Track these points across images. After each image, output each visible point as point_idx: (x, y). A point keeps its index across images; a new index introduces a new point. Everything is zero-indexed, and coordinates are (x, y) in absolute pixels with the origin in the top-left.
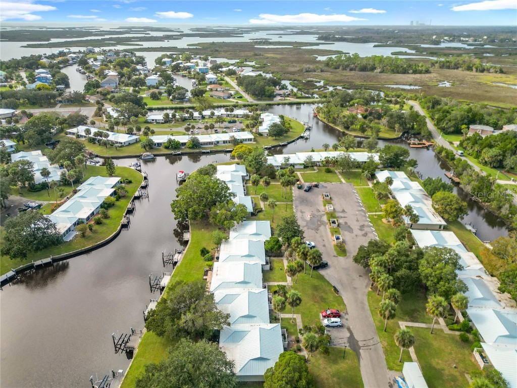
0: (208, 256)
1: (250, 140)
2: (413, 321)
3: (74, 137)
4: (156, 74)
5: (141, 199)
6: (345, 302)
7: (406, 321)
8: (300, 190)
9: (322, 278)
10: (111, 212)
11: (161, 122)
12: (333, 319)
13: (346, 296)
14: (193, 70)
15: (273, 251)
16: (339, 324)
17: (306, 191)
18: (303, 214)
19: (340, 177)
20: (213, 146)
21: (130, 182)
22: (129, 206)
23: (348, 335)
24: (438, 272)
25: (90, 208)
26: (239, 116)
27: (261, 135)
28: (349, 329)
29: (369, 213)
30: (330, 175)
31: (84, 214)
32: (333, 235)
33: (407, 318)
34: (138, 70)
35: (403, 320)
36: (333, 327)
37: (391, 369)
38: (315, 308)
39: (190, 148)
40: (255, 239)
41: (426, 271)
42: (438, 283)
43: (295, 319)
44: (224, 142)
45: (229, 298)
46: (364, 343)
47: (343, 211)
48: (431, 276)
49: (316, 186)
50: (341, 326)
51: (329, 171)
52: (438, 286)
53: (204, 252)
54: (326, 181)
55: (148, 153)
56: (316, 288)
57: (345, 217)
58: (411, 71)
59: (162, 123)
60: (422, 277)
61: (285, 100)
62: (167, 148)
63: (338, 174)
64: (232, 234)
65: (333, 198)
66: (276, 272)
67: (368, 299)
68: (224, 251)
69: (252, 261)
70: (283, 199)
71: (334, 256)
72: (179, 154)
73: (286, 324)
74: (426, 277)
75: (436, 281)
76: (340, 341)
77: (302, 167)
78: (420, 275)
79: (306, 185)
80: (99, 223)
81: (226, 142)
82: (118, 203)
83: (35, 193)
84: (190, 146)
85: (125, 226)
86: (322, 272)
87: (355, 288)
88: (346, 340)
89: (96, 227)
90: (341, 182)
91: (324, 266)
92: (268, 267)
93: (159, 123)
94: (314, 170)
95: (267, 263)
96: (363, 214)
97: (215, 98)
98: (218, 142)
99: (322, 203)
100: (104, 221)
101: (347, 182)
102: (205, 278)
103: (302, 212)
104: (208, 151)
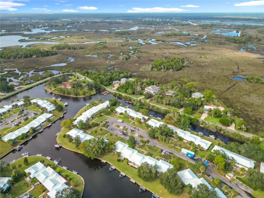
1: (52, 116)
6: (159, 147)
13: (157, 146)
19: (106, 116)
20: (41, 127)
23: (168, 153)
27: (50, 112)
29: (130, 124)
30: (103, 117)
37: (180, 152)
40: (126, 148)
44: (43, 123)
47: (125, 126)
54: (106, 120)
55: (19, 146)
58: (50, 55)
61: (21, 88)
63: (104, 115)
65: (117, 124)
69: (135, 153)
70: (106, 132)
77: (92, 118)
81: (43, 122)
84: (33, 132)
87: (156, 143)
92: (139, 151)
94: (96, 117)
95: (136, 150)
98: (40, 124)
101: (111, 117)
102: (130, 165)
103: (118, 133)
104: (42, 130)
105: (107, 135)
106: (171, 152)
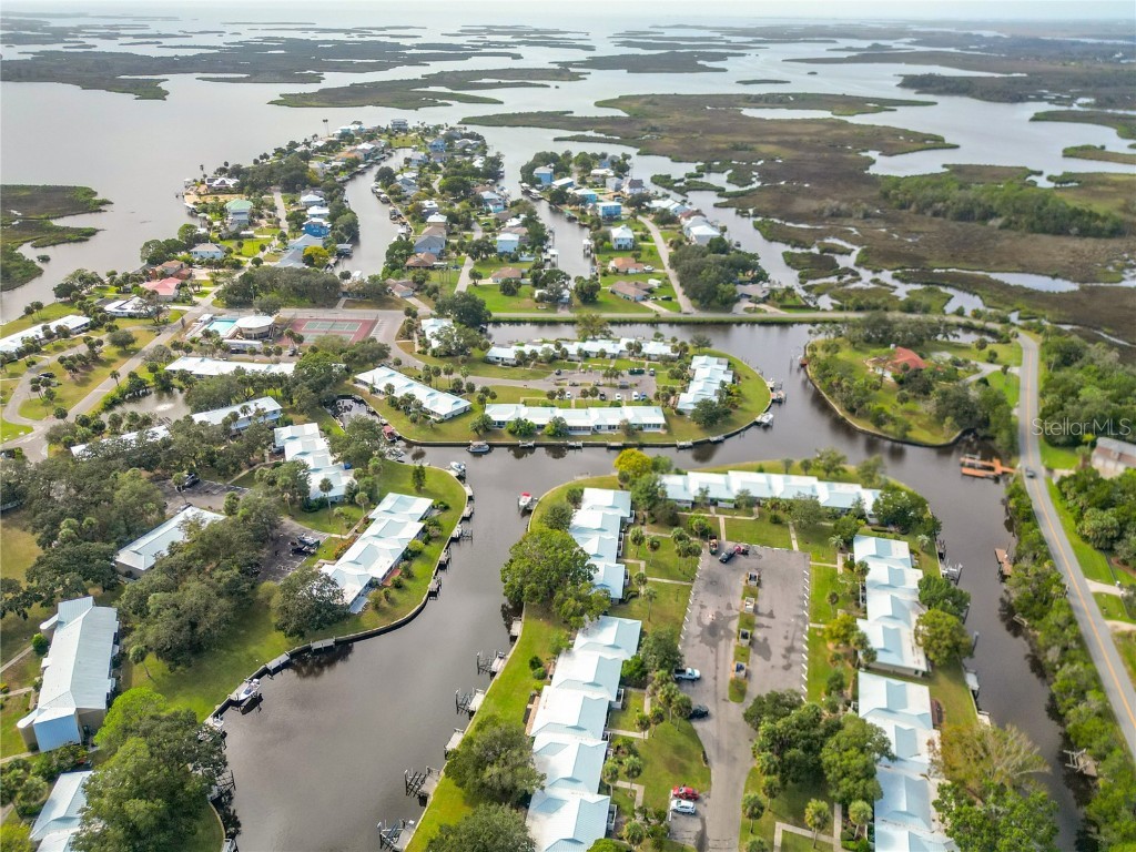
0: (540, 671)
1: (658, 426)
2: (797, 825)
3: (367, 389)
4: (517, 217)
5: (461, 542)
6: (713, 779)
7: (788, 823)
8: (714, 557)
9: (693, 735)
10: (417, 567)
11: (510, 362)
12: (685, 803)
13: (718, 771)
14: (591, 205)
15: (633, 678)
16: (690, 810)
17: (721, 561)
18: (704, 610)
19: (793, 535)
20: (589, 434)
21: (446, 508)
22: (443, 557)
23: (699, 828)
24: (845, 762)
25: (387, 559)
26: (652, 358)
27: (680, 413)
28: (703, 820)
29: (811, 625)
30: (776, 528)
31: (379, 570)
32: (736, 659)
33: (791, 818)
34: (485, 202)
35: (783, 819)
36: (683, 813)
38: (668, 779)
39: (550, 436)
40: (610, 655)
41: (830, 758)
42: (843, 777)
43: (635, 792)
44: (610, 427)
45: (554, 748)
46: (716, 843)
47: (771, 615)
48: (835, 766)
49: (745, 553)
50: (695, 814)
51: (776, 521)
52: (841, 783)
53: (535, 663)
54: (764, 543)
55: (481, 443)
56: (678, 749)
57: (768, 627)
59: (514, 366)
60: (824, 765)
61: (756, 310)
62: (512, 433)
63: (792, 528)
64: (580, 640)
65: (763, 584)
66: (630, 714)
67: (748, 779)
68: (563, 669)
69: (596, 694)
70: (680, 574)
71: (724, 700)
72: (529, 447)
73: (620, 798)
74: (829, 766)
75: (840, 774)
76: (686, 835)
77: (732, 506)
78: (820, 761)
79: (729, 546)
80: (398, 586)
81: (614, 427)
82: (427, 550)
83: (311, 515)
84: (551, 432)
85: (433, 594)
86: (697, 725)
87: (735, 759)
88: (693, 835)
89: (394, 593)
90: (790, 547)
91: (702, 715)
92: (619, 705)
93: (507, 365)
94: (751, 514)
95: (618, 697)
96: (801, 624)
97: (619, 298)
98: (599, 427)
99: (740, 592)
100: (406, 582)
101: (801, 549)
102: (529, 706)
103: (702, 607)
104: (580, 444)
105: (666, 581)
106: (711, 843)
